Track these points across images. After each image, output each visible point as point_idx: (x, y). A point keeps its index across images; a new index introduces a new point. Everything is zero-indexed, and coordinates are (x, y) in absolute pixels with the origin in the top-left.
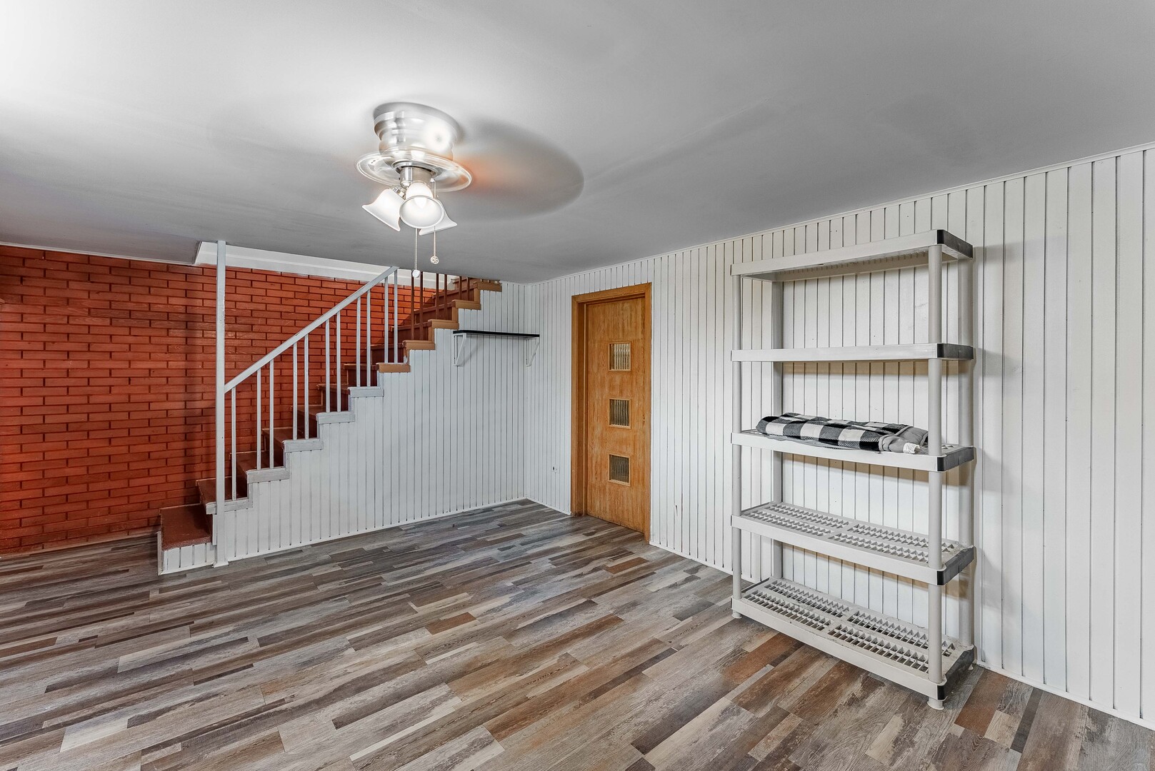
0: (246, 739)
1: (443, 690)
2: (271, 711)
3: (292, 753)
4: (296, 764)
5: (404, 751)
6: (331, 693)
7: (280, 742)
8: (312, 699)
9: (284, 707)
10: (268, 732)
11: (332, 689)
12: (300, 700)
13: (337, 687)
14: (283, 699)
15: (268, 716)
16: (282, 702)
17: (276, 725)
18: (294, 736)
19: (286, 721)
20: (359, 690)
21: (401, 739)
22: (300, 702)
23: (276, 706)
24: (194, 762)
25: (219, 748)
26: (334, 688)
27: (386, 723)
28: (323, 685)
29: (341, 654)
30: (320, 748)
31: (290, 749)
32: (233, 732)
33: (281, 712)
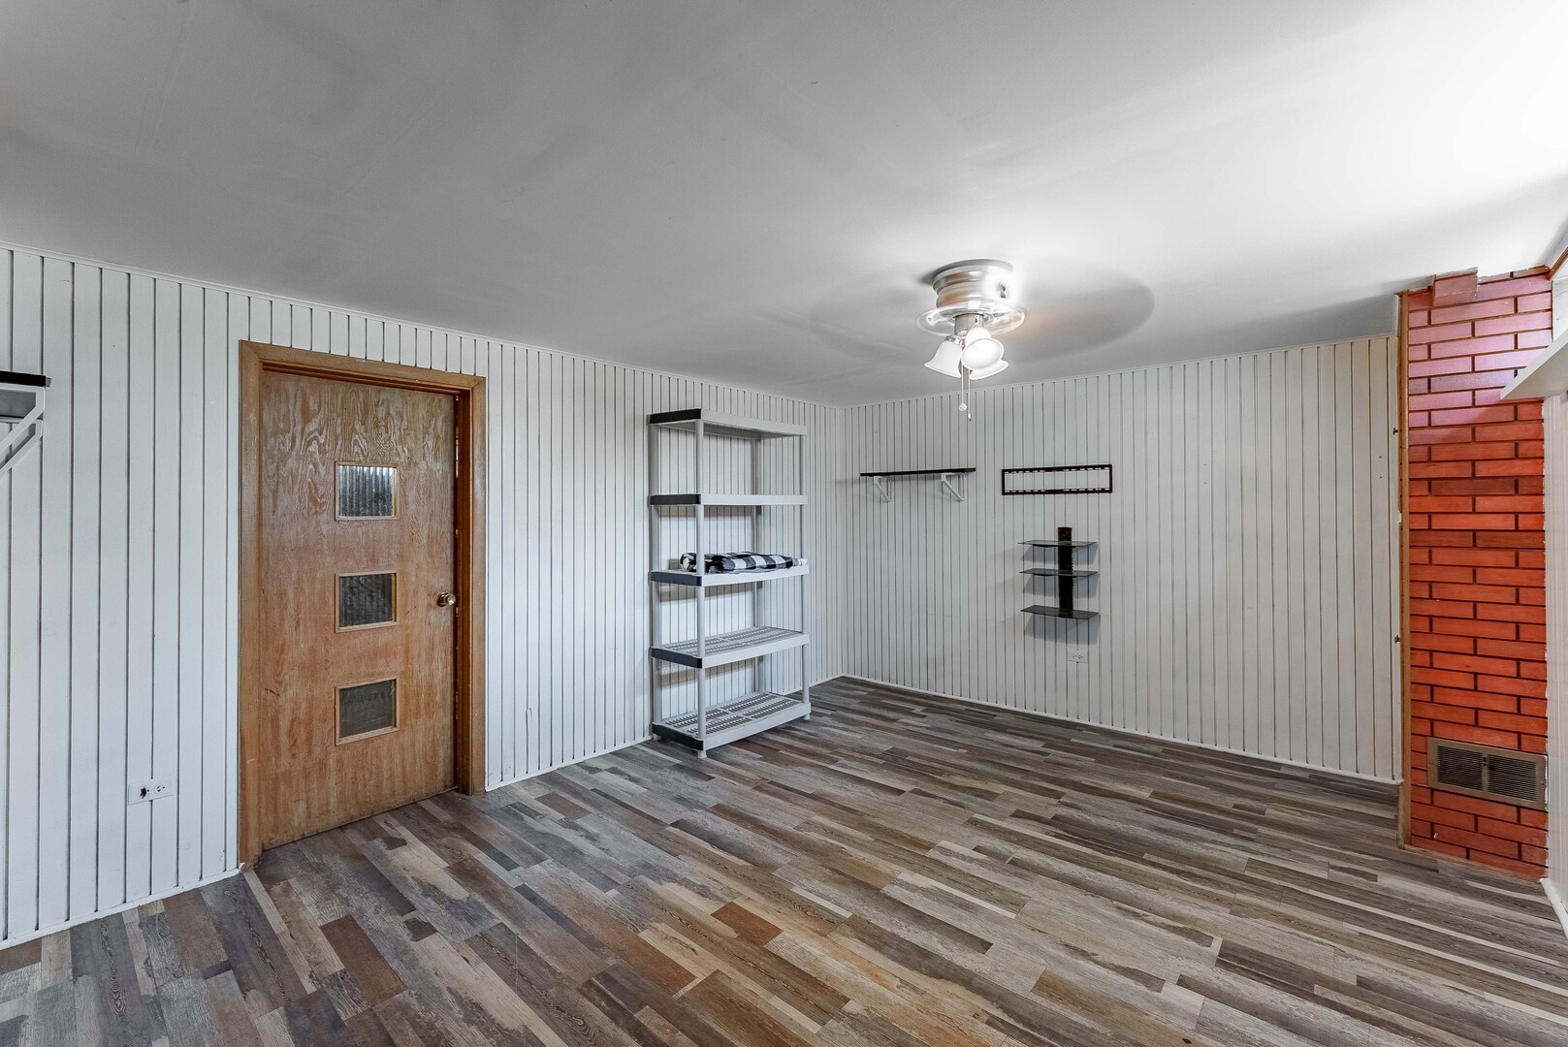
0: (1063, 1013)
1: (888, 889)
2: (1012, 1021)
3: (1043, 962)
4: (1050, 950)
5: (982, 888)
6: (948, 979)
7: (1040, 981)
8: (968, 992)
9: (997, 1013)
10: (1039, 1000)
11: (939, 983)
12: (977, 1004)
13: (933, 980)
14: (988, 1023)
15: (1020, 1019)
16: (992, 1022)
17: (1026, 1000)
18: (1025, 973)
19: (1015, 995)
20: (926, 954)
21: (972, 895)
22: (980, 1003)
23: (1003, 1021)
24: (1124, 1038)
25: (1092, 1030)
26: (937, 982)
27: (961, 912)
28: (939, 996)
29: (866, 1014)
30: (1021, 944)
31: (1041, 966)
32: (1066, 1034)
33: (1006, 1011)
